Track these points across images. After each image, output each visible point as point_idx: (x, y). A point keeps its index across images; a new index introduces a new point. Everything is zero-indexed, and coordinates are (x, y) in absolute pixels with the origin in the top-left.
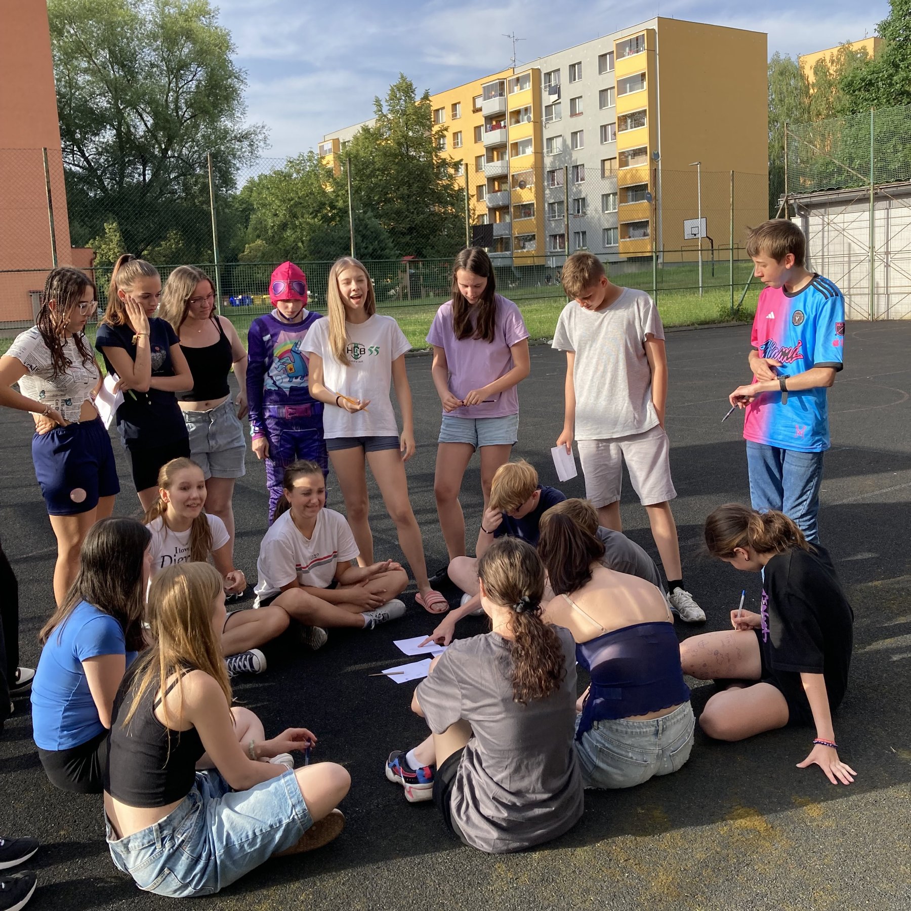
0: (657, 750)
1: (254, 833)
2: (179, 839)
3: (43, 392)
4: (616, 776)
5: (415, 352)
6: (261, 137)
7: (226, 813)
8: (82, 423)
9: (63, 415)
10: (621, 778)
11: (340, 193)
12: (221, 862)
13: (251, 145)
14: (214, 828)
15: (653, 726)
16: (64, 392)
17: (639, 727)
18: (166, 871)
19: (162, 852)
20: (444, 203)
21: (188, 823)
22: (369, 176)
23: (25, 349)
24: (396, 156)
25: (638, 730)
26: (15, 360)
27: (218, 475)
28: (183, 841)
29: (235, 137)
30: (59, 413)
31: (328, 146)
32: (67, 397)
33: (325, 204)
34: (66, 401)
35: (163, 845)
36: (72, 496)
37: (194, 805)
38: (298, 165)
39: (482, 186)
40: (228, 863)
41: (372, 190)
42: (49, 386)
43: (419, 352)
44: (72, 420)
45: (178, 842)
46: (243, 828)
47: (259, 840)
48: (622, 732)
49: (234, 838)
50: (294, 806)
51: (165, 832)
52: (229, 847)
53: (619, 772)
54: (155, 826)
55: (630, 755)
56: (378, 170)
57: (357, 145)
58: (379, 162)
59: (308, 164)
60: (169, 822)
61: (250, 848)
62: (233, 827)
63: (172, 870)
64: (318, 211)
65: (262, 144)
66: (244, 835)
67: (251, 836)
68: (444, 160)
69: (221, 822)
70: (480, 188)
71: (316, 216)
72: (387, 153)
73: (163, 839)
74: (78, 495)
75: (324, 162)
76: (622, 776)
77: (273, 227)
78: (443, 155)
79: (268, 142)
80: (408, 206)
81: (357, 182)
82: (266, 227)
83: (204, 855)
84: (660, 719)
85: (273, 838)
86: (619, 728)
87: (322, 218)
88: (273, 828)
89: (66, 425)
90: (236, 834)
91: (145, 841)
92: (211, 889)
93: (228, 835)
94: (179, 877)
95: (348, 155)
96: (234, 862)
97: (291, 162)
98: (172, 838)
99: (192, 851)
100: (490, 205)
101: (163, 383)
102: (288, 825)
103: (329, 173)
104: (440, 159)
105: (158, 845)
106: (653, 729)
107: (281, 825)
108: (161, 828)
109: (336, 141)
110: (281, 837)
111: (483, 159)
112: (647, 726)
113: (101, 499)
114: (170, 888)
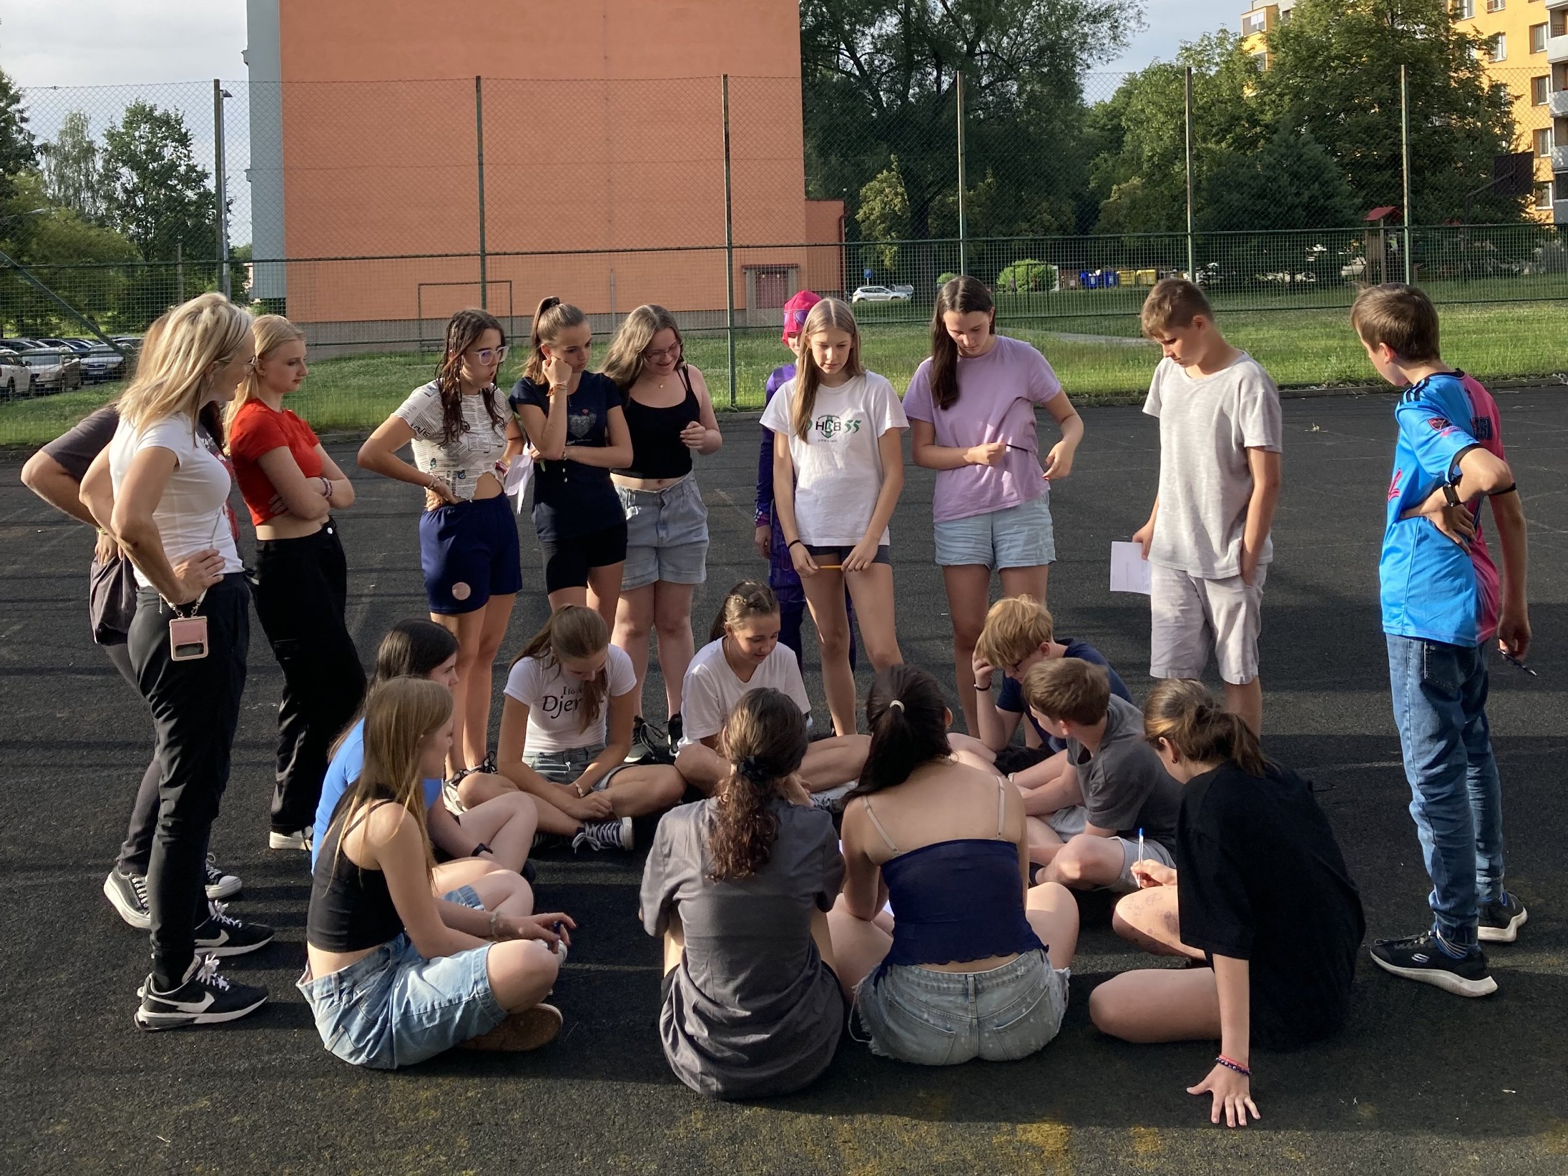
0: (969, 1018)
1: (433, 1006)
2: (358, 994)
3: (434, 460)
4: (908, 1044)
5: (1299, 390)
6: (1131, 12)
7: (413, 975)
8: (475, 502)
9: (454, 490)
10: (916, 1048)
11: (1266, 99)
12: (397, 1032)
13: (1114, 27)
14: (396, 991)
15: (959, 982)
16: (457, 462)
17: (938, 980)
18: (341, 1029)
19: (339, 1005)
20: (1463, 113)
21: (372, 979)
22: (1319, 70)
23: (415, 408)
24: (1371, 33)
25: (935, 984)
26: (402, 421)
27: (668, 578)
28: (361, 998)
29: (1089, 15)
30: (449, 489)
31: (1259, 18)
32: (460, 469)
33: (1239, 118)
34: (459, 473)
35: (340, 998)
36: (454, 592)
37: (385, 962)
38: (1200, 53)
39: (1543, 78)
40: (405, 1035)
41: (1323, 92)
42: (440, 454)
43: (1307, 390)
44: (464, 496)
45: (355, 998)
46: (423, 997)
47: (438, 1015)
48: (913, 982)
49: (413, 1007)
50: (476, 983)
51: (345, 984)
52: (406, 1016)
53: (914, 1039)
54: (334, 974)
55: (926, 1016)
56: (1337, 57)
57: (1302, 16)
58: (1337, 45)
59: (1219, 50)
60: (350, 972)
61: (429, 1022)
62: (414, 995)
63: (347, 1030)
64: (1228, 131)
65: (1133, 24)
66: (422, 1006)
67: (429, 1009)
68: (1462, 36)
69: (405, 983)
70: (1538, 82)
71: (1224, 138)
72: (1352, 30)
73: (341, 992)
74: (461, 591)
75: (1246, 46)
76: (919, 1044)
77: (1151, 158)
78: (1460, 27)
79: (1144, 19)
80: (1389, 118)
81: (1298, 79)
82: (1139, 159)
83: (380, 1018)
84: (970, 974)
85: (453, 1018)
86: (911, 977)
87: (1234, 142)
88: (452, 1005)
89: (455, 501)
90: (415, 1002)
91: (325, 989)
92: (385, 1062)
93: (408, 1003)
94: (353, 1038)
95: (1285, 34)
96: (412, 1036)
97: (1187, 49)
98: (351, 993)
99: (369, 1012)
100: (1558, 113)
101: (586, 455)
102: (468, 1003)
103: (1252, 66)
104: (1455, 34)
105: (336, 997)
106: (960, 986)
107: (460, 1002)
108: (341, 978)
109: (1272, 11)
110: (462, 1017)
111: (1546, 31)
112: (949, 980)
113: (492, 597)
114: (343, 1050)
